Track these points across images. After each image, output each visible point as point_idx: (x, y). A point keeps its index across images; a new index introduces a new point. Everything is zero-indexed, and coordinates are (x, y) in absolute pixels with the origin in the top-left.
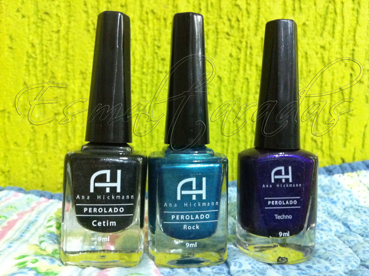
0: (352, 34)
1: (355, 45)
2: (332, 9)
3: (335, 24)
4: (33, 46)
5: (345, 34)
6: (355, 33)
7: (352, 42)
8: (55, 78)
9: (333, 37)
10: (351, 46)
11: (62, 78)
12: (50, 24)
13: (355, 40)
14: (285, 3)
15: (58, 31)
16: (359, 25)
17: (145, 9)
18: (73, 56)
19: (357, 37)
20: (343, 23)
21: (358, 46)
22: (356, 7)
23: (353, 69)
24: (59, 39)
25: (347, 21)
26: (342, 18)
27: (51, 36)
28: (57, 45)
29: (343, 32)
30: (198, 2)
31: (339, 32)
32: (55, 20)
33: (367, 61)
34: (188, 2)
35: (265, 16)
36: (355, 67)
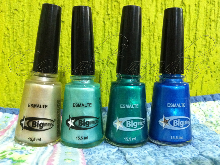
0: (195, 24)
1: (197, 30)
4: (8, 29)
6: (197, 23)
7: (195, 29)
8: (21, 49)
10: (194, 31)
11: (25, 48)
12: (18, 16)
13: (196, 28)
14: (157, 6)
15: (23, 21)
16: (199, 19)
19: (198, 26)
20: (190, 17)
21: (198, 31)
22: (197, 8)
23: (195, 45)
24: (23, 25)
25: (192, 16)
26: (189, 15)
27: (19, 24)
28: (22, 29)
29: (190, 23)
30: (106, 5)
31: (188, 23)
32: (21, 14)
33: (204, 40)
34: (101, 4)
35: (145, 14)
36: (197, 43)
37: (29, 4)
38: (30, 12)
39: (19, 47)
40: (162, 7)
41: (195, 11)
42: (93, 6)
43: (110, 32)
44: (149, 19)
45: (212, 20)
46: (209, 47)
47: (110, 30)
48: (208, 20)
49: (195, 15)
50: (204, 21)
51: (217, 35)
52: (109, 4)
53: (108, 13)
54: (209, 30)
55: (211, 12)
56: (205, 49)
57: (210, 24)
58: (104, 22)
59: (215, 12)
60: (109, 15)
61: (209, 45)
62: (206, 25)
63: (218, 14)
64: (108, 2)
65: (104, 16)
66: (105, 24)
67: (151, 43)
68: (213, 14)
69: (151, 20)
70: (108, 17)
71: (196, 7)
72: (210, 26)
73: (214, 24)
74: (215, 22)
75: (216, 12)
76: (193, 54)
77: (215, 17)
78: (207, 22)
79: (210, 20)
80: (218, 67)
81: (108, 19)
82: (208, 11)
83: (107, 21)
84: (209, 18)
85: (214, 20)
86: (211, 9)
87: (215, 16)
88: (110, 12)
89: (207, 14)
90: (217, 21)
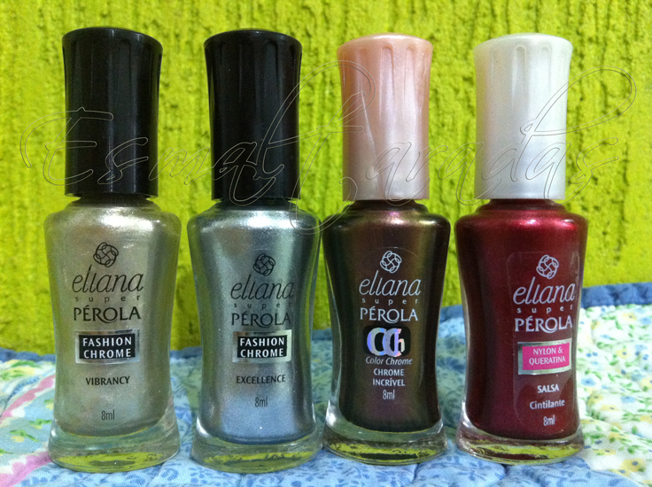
26: (505, 23)
40: (412, 3)
41: (525, 12)
42: (195, 11)
45: (586, 39)
49: (525, 24)
51: (604, 86)
55: (582, 11)
57: (579, 52)
59: (596, 12)
63: (608, 17)
68: (589, 18)
73: (593, 52)
74: (597, 43)
75: (602, 12)
77: (597, 29)
82: (572, 10)
84: (578, 33)
85: (594, 39)
86: (582, 4)
89: (567, 20)
90: (605, 40)
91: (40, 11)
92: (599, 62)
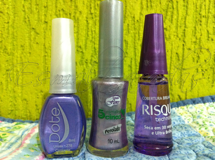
0: (184, 20)
1: (185, 27)
2: (171, 6)
3: (173, 15)
5: (179, 20)
7: (184, 26)
8: (6, 49)
9: (172, 23)
10: (183, 28)
11: (10, 49)
12: (3, 18)
13: (185, 24)
14: (142, 3)
15: (8, 23)
16: (188, 15)
17: (58, 9)
18: (17, 37)
19: (186, 23)
20: (178, 14)
21: (187, 28)
22: (186, 4)
23: (184, 42)
24: (9, 27)
25: (180, 13)
26: (177, 11)
27: (4, 25)
28: (8, 30)
29: (178, 19)
30: (89, 4)
31: (176, 19)
32: (6, 16)
33: (193, 37)
34: (84, 4)
35: (129, 11)
36: (186, 40)
37: (14, 7)
38: (15, 13)
39: (4, 48)
40: (147, 4)
41: (183, 7)
42: (76, 6)
43: (93, 31)
44: (134, 17)
45: (202, 16)
46: (199, 44)
47: (93, 29)
48: (199, 16)
49: (183, 11)
50: (193, 17)
51: (208, 31)
52: (92, 3)
53: (91, 12)
54: (199, 26)
55: (201, 7)
56: (196, 46)
57: (200, 20)
58: (87, 21)
59: (205, 8)
60: (92, 14)
61: (200, 42)
62: (196, 21)
63: (209, 9)
64: (91, 1)
65: (87, 15)
66: (88, 23)
67: (136, 42)
68: (203, 10)
69: (135, 17)
70: (91, 16)
71: (184, 2)
72: (200, 23)
73: (204, 20)
74: (206, 17)
75: (207, 8)
76: (182, 52)
77: (206, 13)
78: (197, 18)
79: (200, 16)
80: (210, 65)
81: (91, 18)
82: (198, 7)
83: (90, 20)
84: (200, 14)
85: (205, 16)
86: (201, 5)
87: (205, 11)
88: (93, 11)
89: (196, 10)
90: (208, 16)
91: (23, 5)
92: (206, 24)
